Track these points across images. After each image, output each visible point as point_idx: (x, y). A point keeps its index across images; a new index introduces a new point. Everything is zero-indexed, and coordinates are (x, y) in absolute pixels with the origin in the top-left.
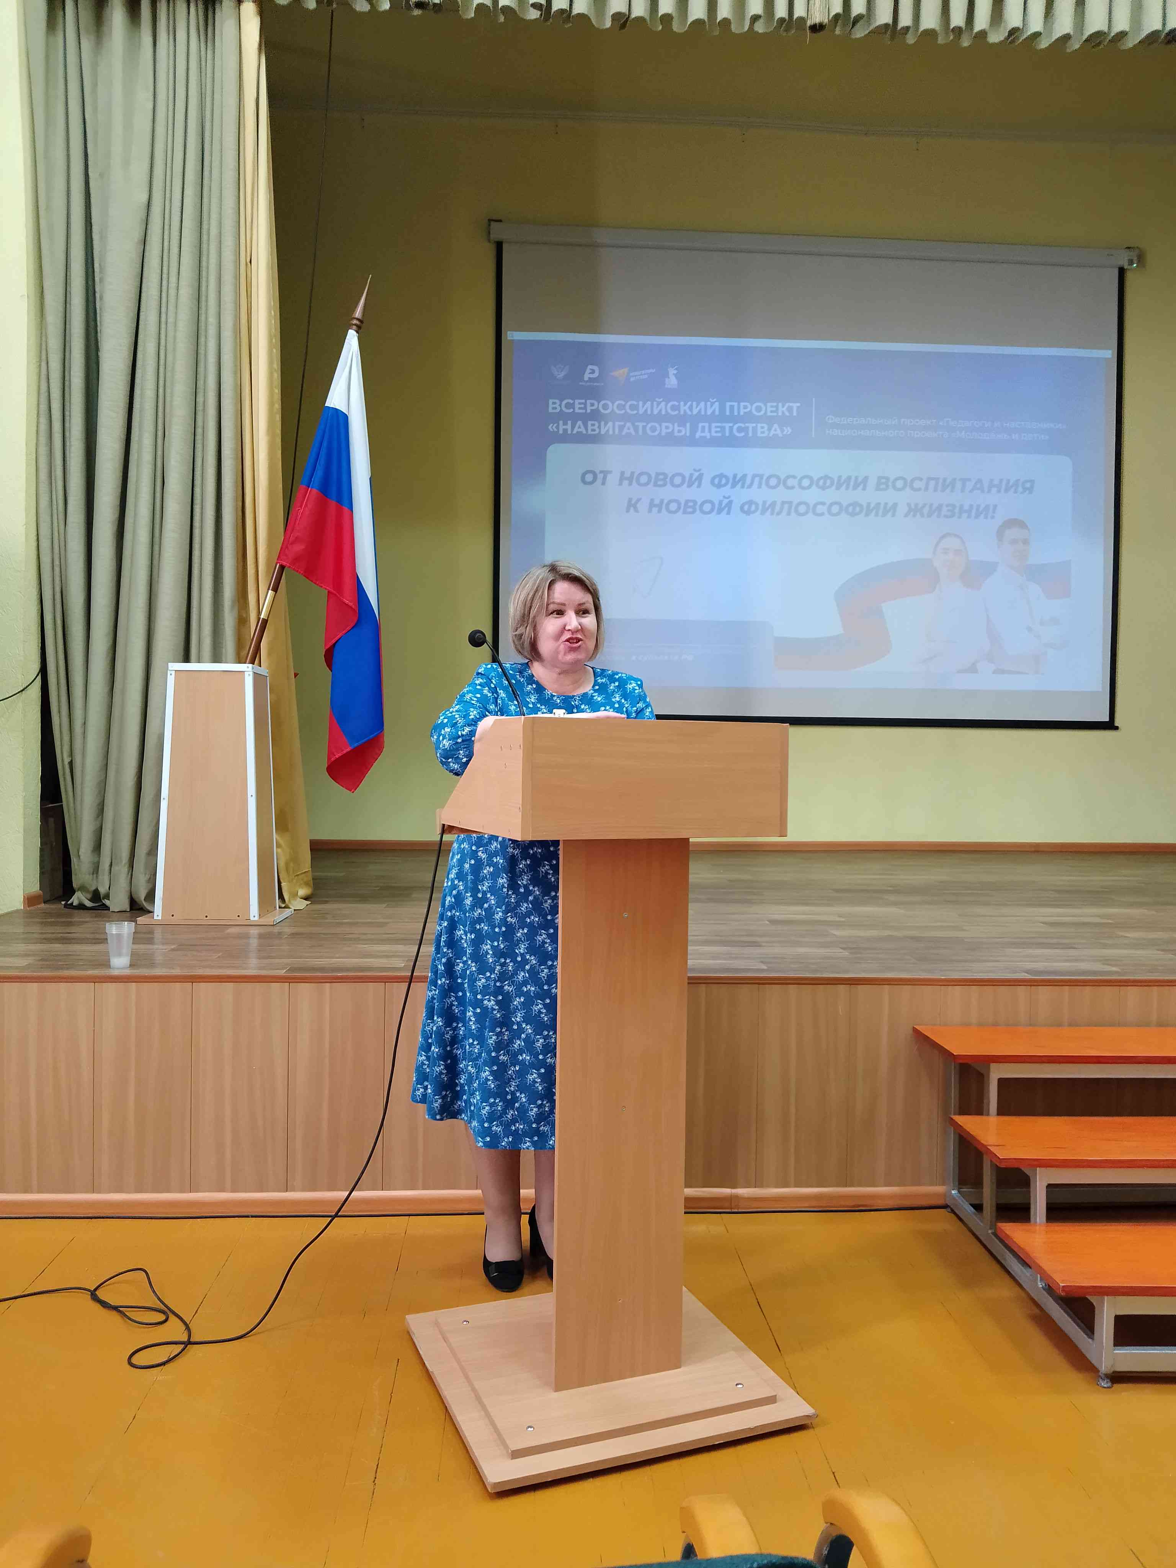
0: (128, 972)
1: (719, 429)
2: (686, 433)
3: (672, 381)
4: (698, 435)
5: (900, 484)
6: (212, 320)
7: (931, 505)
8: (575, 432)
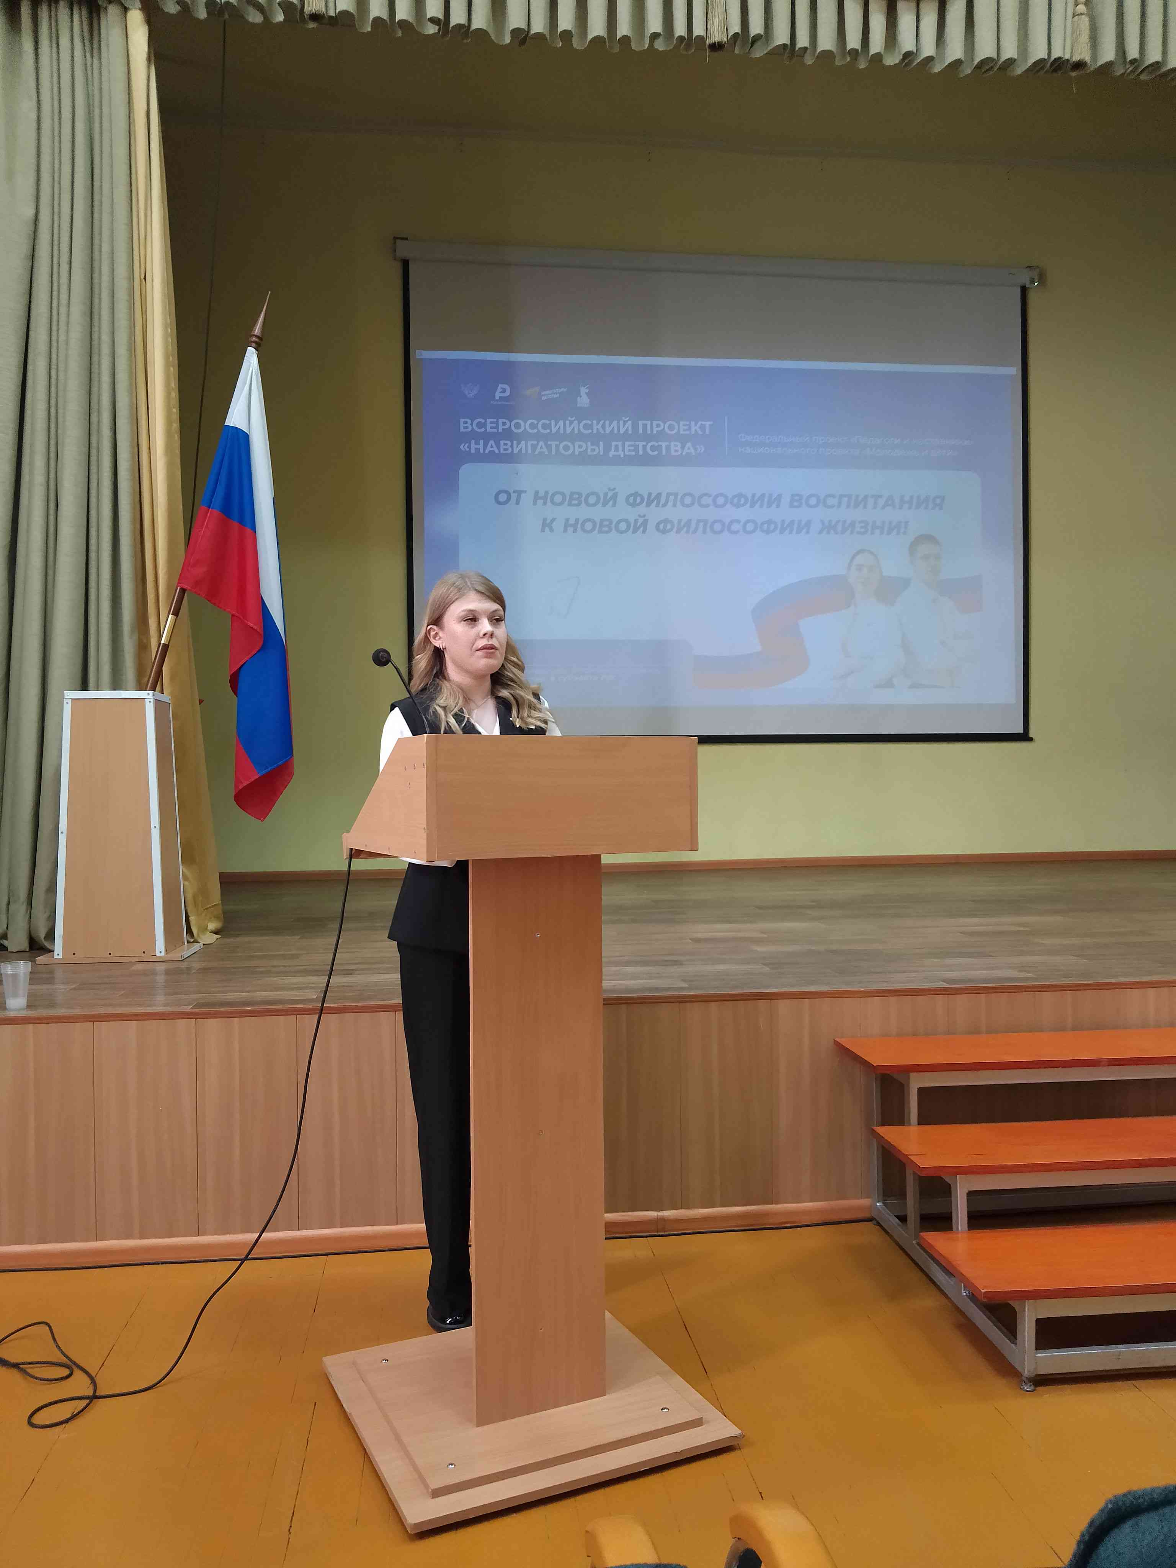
0: (24, 1013)
1: (632, 448)
2: (599, 452)
3: (584, 400)
4: (612, 453)
5: (813, 501)
6: (105, 338)
7: (845, 522)
8: (487, 452)
